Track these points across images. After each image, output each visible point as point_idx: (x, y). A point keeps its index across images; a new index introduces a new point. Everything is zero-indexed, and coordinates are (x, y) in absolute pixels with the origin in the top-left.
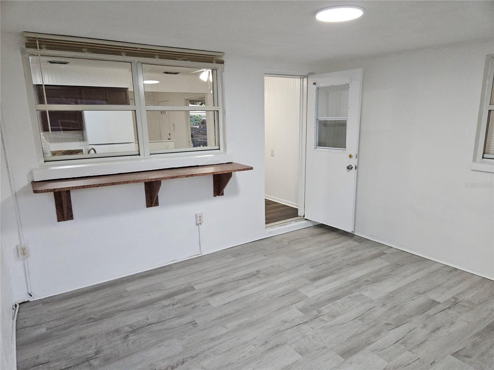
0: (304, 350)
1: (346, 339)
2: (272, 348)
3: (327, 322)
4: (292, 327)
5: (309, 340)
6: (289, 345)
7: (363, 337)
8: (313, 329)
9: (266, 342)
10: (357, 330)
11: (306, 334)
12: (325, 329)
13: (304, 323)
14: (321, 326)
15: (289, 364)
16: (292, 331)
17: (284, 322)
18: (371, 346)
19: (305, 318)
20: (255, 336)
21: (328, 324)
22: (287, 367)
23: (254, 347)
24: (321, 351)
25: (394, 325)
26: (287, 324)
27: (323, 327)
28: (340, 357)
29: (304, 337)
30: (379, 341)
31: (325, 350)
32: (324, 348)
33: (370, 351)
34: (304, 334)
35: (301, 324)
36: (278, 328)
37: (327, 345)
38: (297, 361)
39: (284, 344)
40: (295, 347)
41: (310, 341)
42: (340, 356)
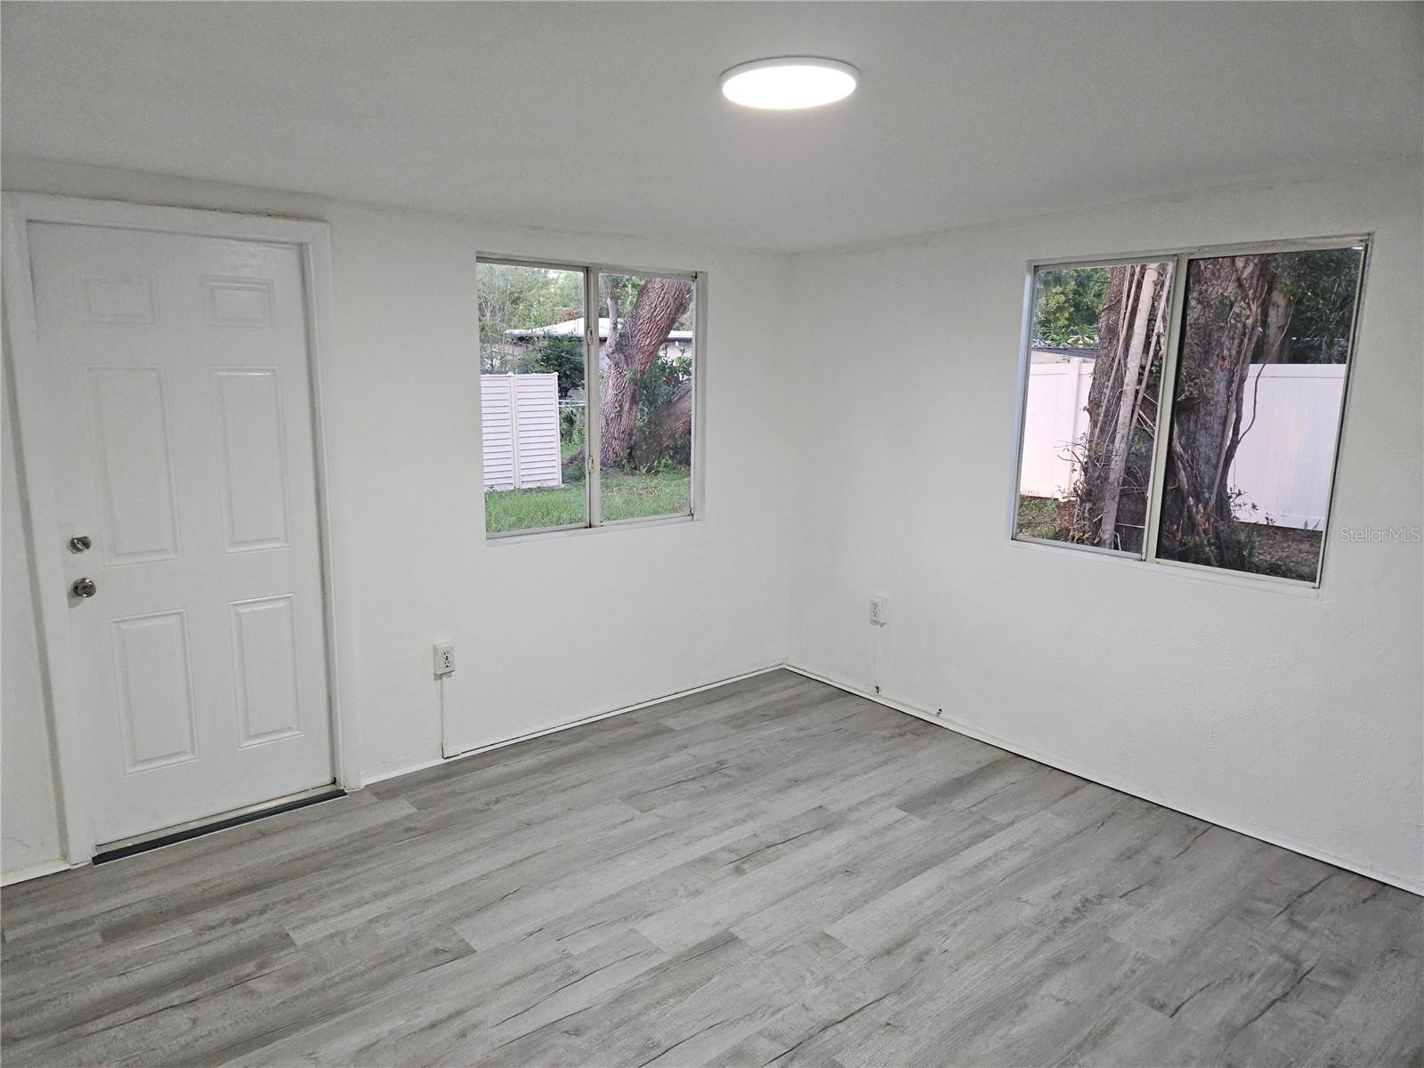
0: (821, 945)
1: (716, 979)
2: (901, 944)
3: (761, 1033)
4: (867, 1010)
5: (812, 972)
6: (860, 955)
7: (667, 987)
8: (803, 1005)
9: (921, 960)
10: (676, 1009)
11: (822, 987)
12: (770, 1007)
13: (832, 1025)
14: (779, 1015)
15: (850, 915)
16: (860, 994)
17: (896, 1027)
18: (656, 963)
19: (831, 1046)
20: (956, 974)
21: (758, 1025)
22: (853, 910)
23: (945, 946)
24: (781, 945)
25: (559, 1029)
26: (884, 1019)
27: (774, 1013)
28: (737, 935)
29: (827, 980)
30: (626, 977)
31: (772, 947)
32: (774, 953)
33: (665, 950)
34: (827, 987)
35: (841, 1022)
36: (906, 1004)
37: (766, 962)
38: (835, 921)
39: (873, 958)
40: (845, 951)
41: (808, 968)
42: (737, 938)
